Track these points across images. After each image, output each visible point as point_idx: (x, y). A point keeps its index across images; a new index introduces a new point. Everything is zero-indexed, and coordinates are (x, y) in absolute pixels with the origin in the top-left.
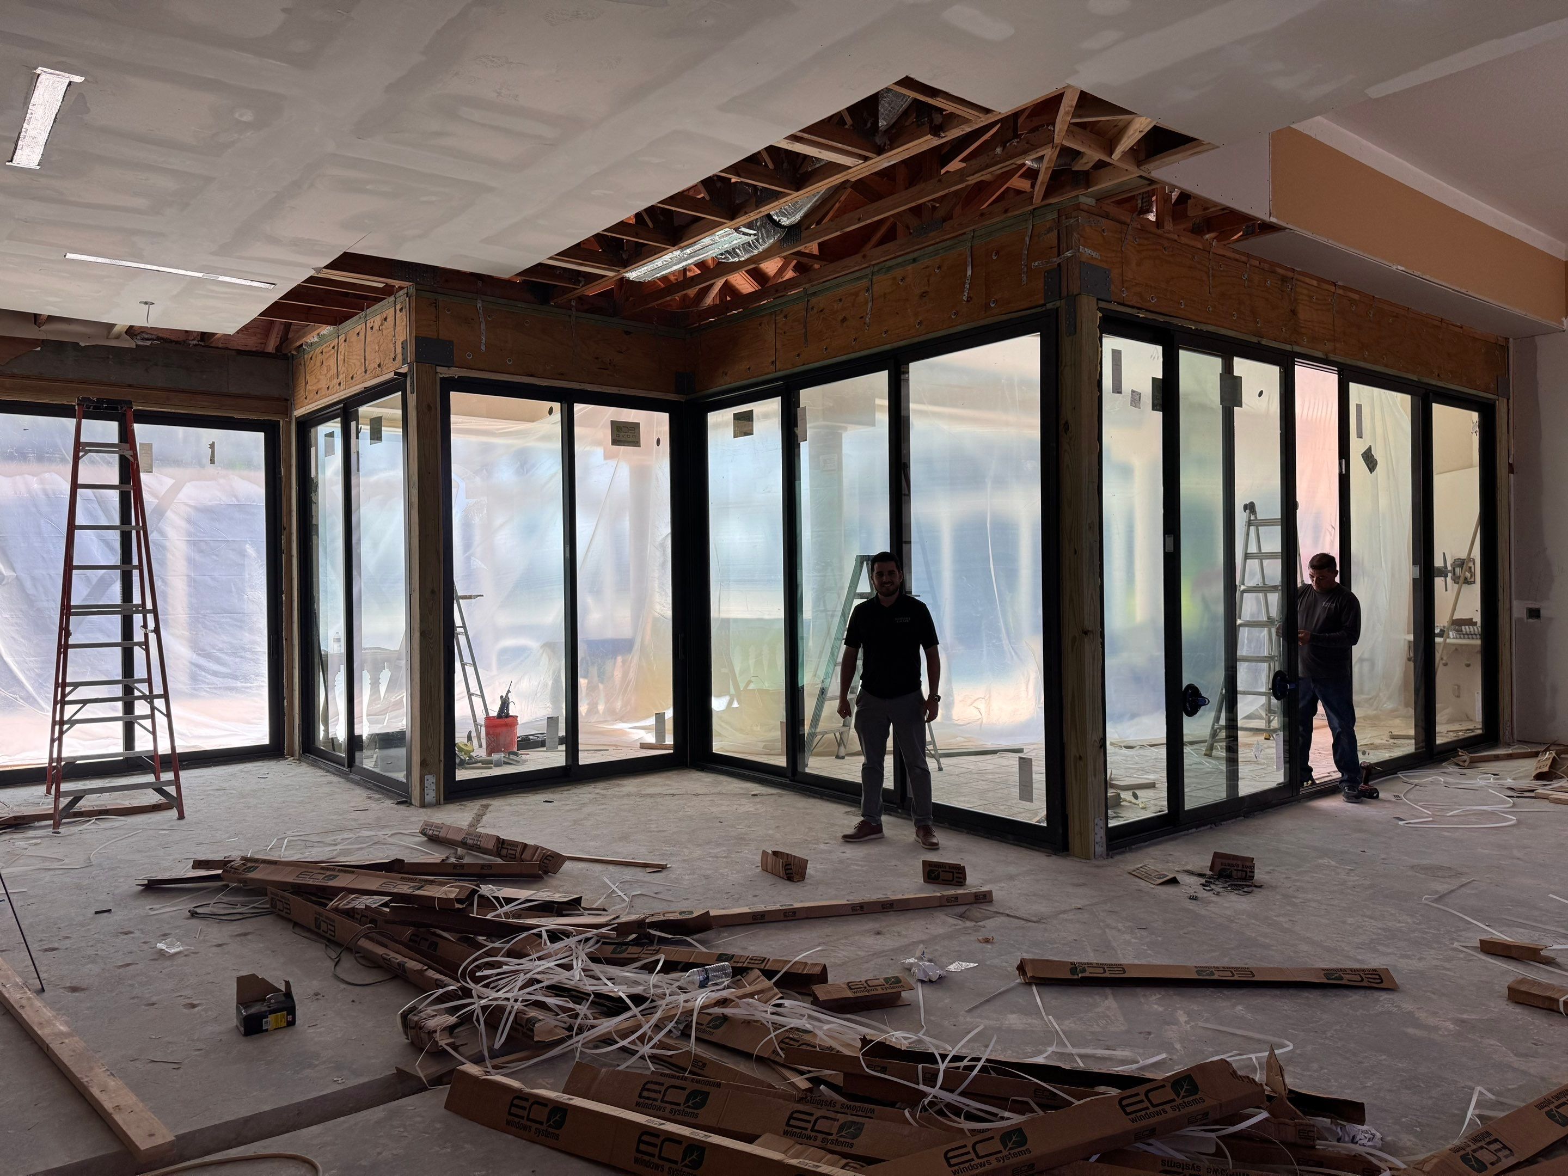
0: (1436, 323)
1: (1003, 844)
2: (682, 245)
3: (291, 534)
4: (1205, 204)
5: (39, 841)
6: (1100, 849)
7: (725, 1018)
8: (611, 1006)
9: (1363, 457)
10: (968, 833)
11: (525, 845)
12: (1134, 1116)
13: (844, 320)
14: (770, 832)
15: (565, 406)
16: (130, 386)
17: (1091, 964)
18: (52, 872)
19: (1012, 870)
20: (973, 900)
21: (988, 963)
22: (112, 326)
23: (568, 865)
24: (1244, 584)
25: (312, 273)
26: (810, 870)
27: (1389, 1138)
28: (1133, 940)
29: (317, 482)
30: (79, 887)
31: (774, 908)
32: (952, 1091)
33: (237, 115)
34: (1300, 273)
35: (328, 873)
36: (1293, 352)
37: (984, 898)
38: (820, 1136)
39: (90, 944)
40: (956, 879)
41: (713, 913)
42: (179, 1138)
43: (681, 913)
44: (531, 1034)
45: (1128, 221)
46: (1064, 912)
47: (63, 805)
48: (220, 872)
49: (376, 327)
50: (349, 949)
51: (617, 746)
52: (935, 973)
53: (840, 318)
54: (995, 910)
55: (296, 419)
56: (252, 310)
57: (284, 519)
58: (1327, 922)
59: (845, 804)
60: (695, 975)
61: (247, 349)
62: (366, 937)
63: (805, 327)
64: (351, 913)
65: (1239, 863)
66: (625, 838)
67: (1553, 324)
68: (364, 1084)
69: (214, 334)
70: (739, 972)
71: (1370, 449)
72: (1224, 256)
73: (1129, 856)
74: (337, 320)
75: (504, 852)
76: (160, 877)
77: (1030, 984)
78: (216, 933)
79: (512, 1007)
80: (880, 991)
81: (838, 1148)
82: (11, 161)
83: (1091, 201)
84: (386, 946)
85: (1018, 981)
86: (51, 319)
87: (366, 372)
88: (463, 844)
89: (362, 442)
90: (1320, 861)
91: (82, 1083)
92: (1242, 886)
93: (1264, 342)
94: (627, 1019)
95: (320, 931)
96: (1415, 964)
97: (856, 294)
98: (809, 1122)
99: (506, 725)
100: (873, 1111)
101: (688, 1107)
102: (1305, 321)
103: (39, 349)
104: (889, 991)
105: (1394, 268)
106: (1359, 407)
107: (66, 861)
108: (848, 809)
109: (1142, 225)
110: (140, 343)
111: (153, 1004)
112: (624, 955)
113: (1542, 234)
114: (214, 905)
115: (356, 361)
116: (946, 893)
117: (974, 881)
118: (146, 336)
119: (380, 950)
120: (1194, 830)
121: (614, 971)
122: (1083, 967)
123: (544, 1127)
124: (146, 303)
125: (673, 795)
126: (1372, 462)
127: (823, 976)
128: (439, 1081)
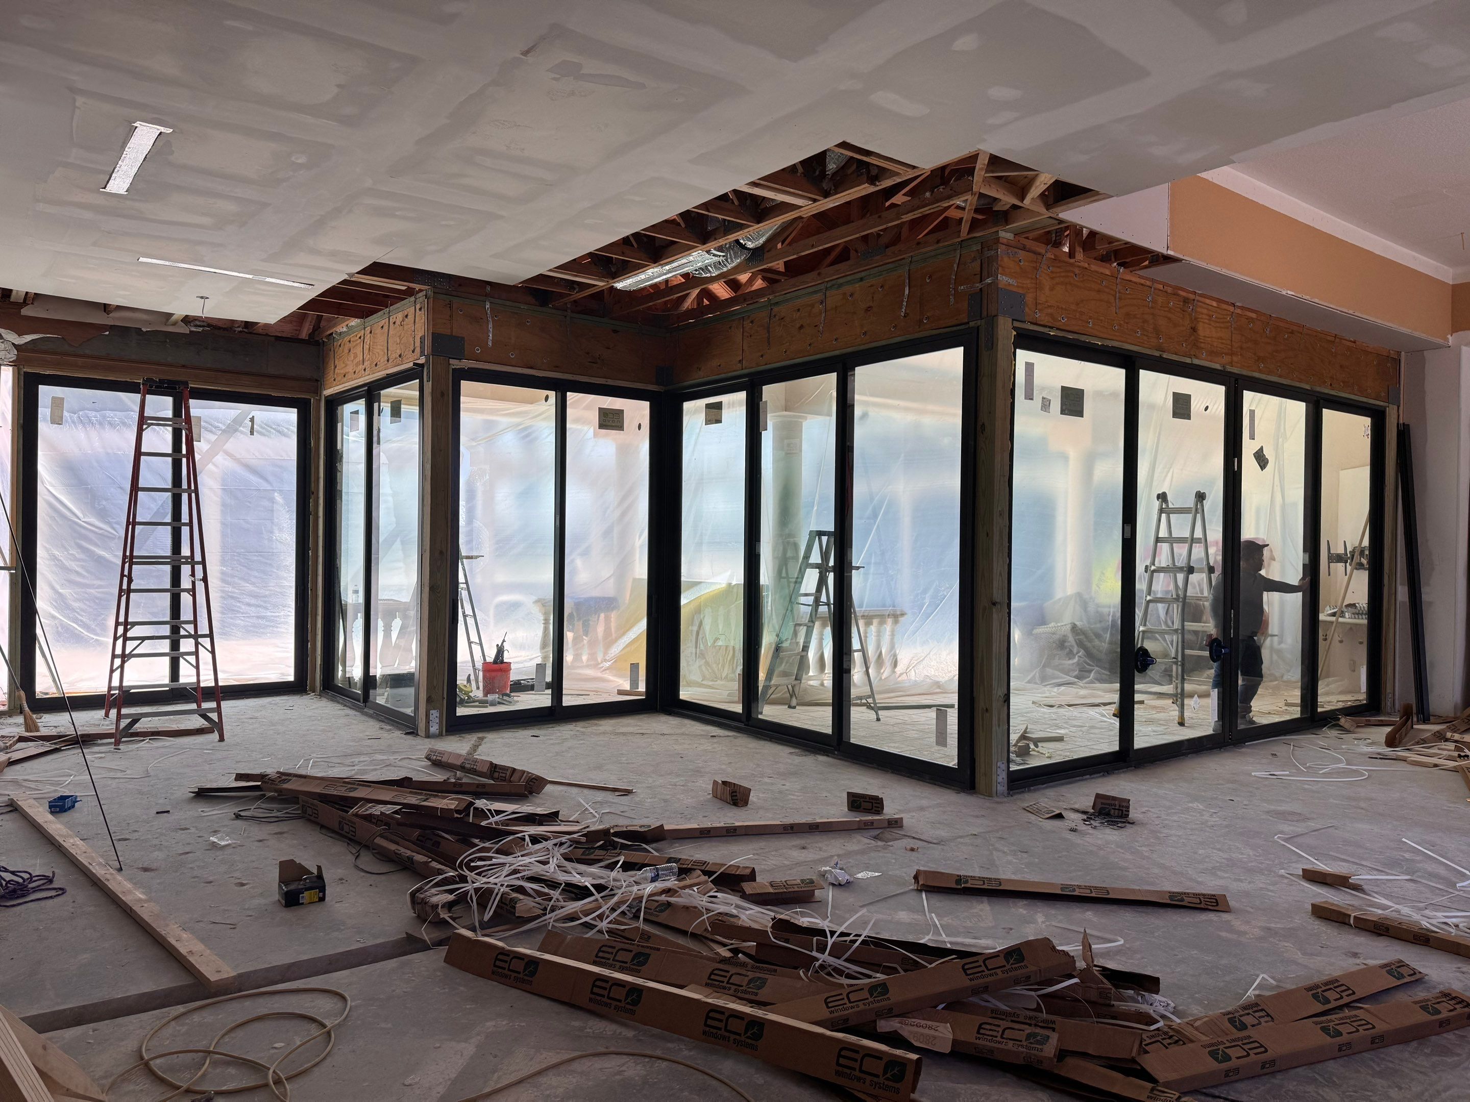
0: (1329, 338)
1: (921, 783)
2: (661, 262)
3: (318, 498)
4: (1110, 240)
5: (103, 755)
6: (1002, 788)
7: (669, 904)
8: (577, 892)
9: (1255, 456)
10: (892, 773)
11: (514, 770)
12: (971, 976)
13: (801, 327)
14: (723, 767)
15: (559, 394)
16: (183, 366)
17: (974, 877)
18: (117, 780)
19: (924, 803)
20: (886, 824)
21: (890, 873)
22: (171, 315)
23: (549, 788)
24: (1154, 565)
25: (346, 277)
26: (753, 797)
27: (1180, 1008)
28: (1014, 861)
29: (342, 453)
30: (140, 793)
31: (718, 825)
32: (839, 958)
33: (293, 159)
34: (1200, 295)
35: (349, 786)
36: (1192, 364)
37: (895, 824)
38: (733, 987)
39: (155, 836)
40: (874, 809)
41: (666, 828)
42: (240, 976)
43: (641, 827)
44: (513, 910)
45: (1043, 251)
46: (961, 837)
47: (125, 725)
48: (259, 783)
49: (398, 323)
50: (367, 847)
51: (596, 691)
52: (843, 877)
53: (798, 326)
54: (903, 833)
55: (326, 397)
56: (293, 305)
57: (313, 485)
58: (1181, 852)
59: (791, 746)
60: (648, 872)
61: (284, 335)
62: (381, 836)
63: (769, 332)
64: (369, 818)
65: (1117, 802)
66: (599, 768)
67: (1440, 341)
68: (380, 944)
69: (257, 323)
70: (684, 871)
71: (1262, 448)
72: (1130, 281)
73: (1027, 796)
74: (364, 314)
75: (496, 775)
76: (208, 786)
77: (921, 891)
78: (257, 831)
79: (499, 890)
80: (796, 889)
81: (747, 996)
82: (105, 188)
83: (1010, 236)
84: (397, 843)
85: (911, 887)
86: (119, 308)
87: (388, 361)
88: (462, 768)
89: (384, 421)
90: (1190, 805)
91: (161, 935)
92: (1117, 822)
93: (1165, 356)
94: (590, 903)
95: (343, 833)
96: (1245, 886)
97: (812, 306)
98: (726, 977)
99: (501, 670)
100: (775, 971)
101: (634, 965)
102: (1204, 337)
103: (107, 333)
104: (803, 889)
105: (1284, 293)
106: (1252, 413)
107: (128, 772)
108: (793, 750)
109: (1055, 255)
110: (193, 329)
111: (211, 882)
112: (592, 857)
113: (1432, 261)
114: (253, 810)
115: (379, 349)
116: (863, 818)
117: (890, 810)
118: (198, 323)
119: (393, 847)
120: (1088, 776)
121: (583, 868)
122: (966, 879)
123: (521, 976)
124: (202, 298)
125: (643, 734)
126: (1263, 460)
127: (752, 876)
128: (440, 943)
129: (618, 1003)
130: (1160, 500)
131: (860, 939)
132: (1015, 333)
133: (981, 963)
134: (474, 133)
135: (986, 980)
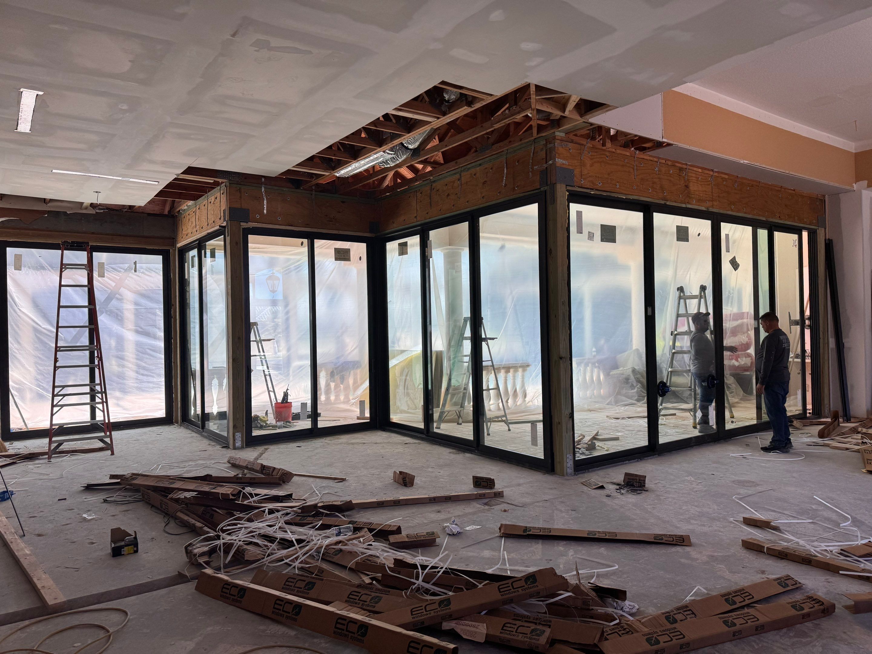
0: (777, 189)
1: (524, 469)
2: (358, 159)
3: (176, 308)
4: (626, 134)
5: (40, 465)
6: (570, 470)
7: (341, 550)
8: (286, 544)
9: (730, 262)
10: (508, 463)
11: (274, 468)
12: (503, 593)
13: (448, 195)
14: (406, 462)
15: (309, 241)
16: (93, 233)
17: (535, 527)
18: (43, 481)
19: (522, 481)
20: (493, 495)
21: (487, 526)
22: (82, 203)
23: (295, 479)
24: (676, 331)
25: (176, 176)
26: (417, 481)
27: (642, 609)
28: (566, 516)
29: (189, 281)
30: (54, 488)
31: (389, 499)
32: (428, 583)
33: (120, 106)
34: (690, 166)
35: (171, 481)
36: (686, 208)
37: (500, 495)
38: (362, 603)
39: (52, 514)
40: (489, 486)
41: (354, 502)
42: (69, 601)
43: (341, 502)
44: (243, 556)
45: (585, 143)
46: (538, 502)
47: (54, 447)
48: (119, 480)
49: (212, 202)
50: (172, 517)
51: (345, 418)
52: (455, 529)
53: (446, 194)
54: (503, 501)
55: (178, 248)
56: (152, 194)
57: (173, 300)
58: (672, 508)
59: (451, 448)
60: (334, 530)
61: (155, 212)
62: (182, 512)
63: (430, 199)
64: (177, 500)
65: (637, 478)
66: (330, 465)
67: (848, 187)
68: (161, 579)
69: (135, 206)
70: (357, 529)
71: (734, 258)
72: (644, 159)
73: (586, 475)
74: (195, 198)
75: (264, 471)
76: (92, 483)
77: (502, 537)
78: (113, 509)
79: (237, 544)
80: (422, 538)
81: (368, 608)
82: (17, 129)
83: (563, 135)
84: (188, 516)
85: (497, 535)
86: (51, 200)
87: (208, 225)
88: (247, 468)
89: (208, 261)
90: (686, 478)
91: (30, 576)
92: (637, 490)
93: (668, 203)
94: (292, 550)
95: (162, 509)
96: (706, 529)
97: (454, 182)
98: (358, 596)
99: (285, 407)
100: (389, 592)
101: (305, 589)
102: (694, 191)
103: (46, 215)
104: (427, 538)
105: (742, 162)
106: (727, 236)
107: (51, 475)
108: (452, 451)
109: (593, 145)
110: (98, 211)
111: (74, 542)
112: (305, 521)
113: (841, 139)
114: (116, 497)
115: (204, 219)
116: (479, 492)
117: (498, 487)
118: (101, 208)
119: (186, 518)
120: (627, 462)
121: (294, 528)
122: (530, 529)
123: (236, 598)
124: (97, 192)
125: (364, 443)
126: (736, 265)
127: (398, 531)
128: (193, 578)
129: (288, 614)
130: (679, 291)
131: (442, 570)
132: (568, 193)
133: (510, 585)
134: (220, 86)
135: (511, 595)
